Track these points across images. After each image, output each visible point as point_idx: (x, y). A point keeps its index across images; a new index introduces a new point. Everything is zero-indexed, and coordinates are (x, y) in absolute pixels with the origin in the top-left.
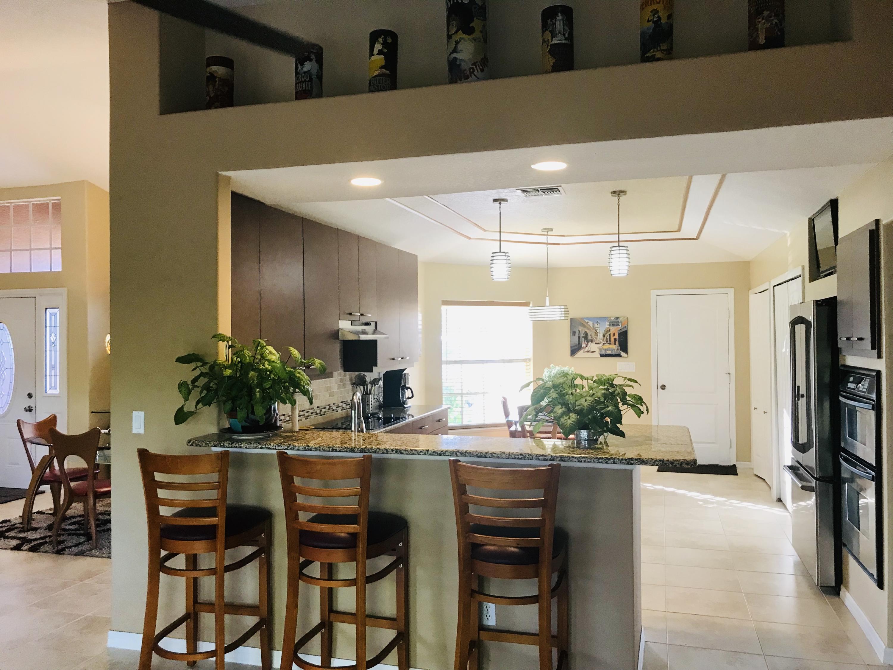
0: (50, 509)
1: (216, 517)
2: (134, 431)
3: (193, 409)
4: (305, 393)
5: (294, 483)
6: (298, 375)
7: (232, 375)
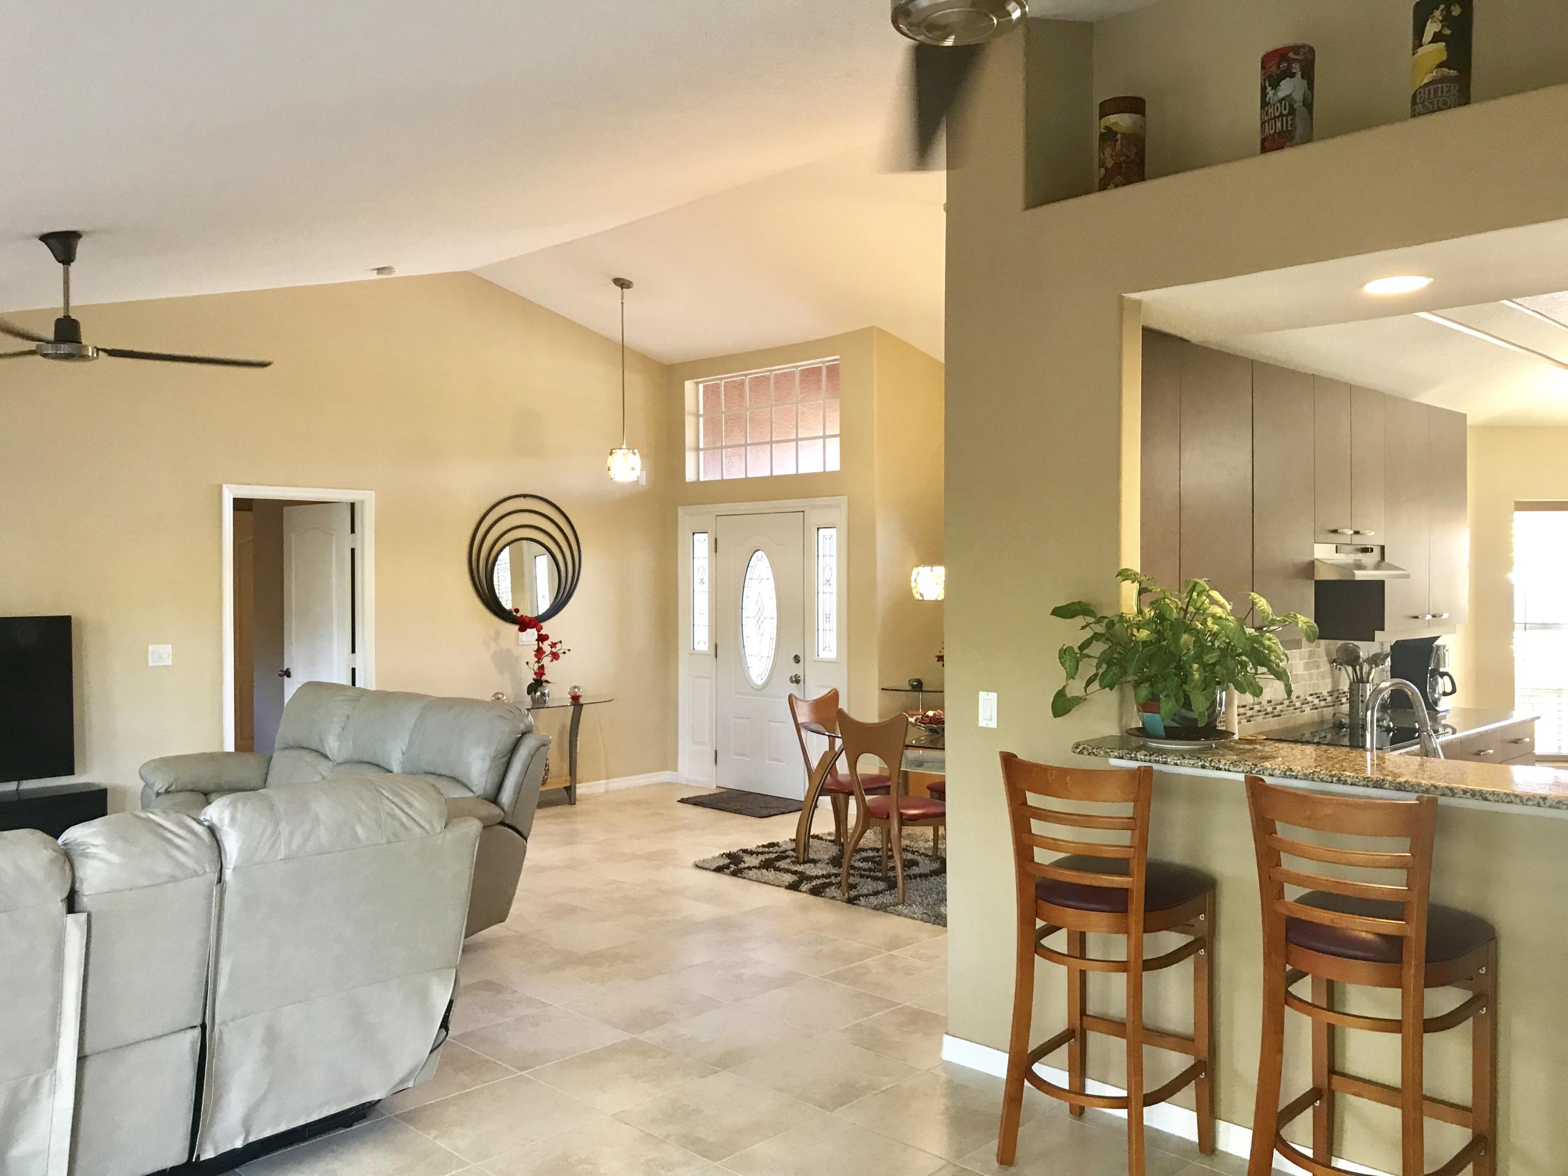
0: (830, 834)
1: (1130, 877)
2: (982, 723)
3: (1081, 693)
4: (1280, 675)
5: (1276, 833)
6: (1267, 642)
7: (1148, 639)
